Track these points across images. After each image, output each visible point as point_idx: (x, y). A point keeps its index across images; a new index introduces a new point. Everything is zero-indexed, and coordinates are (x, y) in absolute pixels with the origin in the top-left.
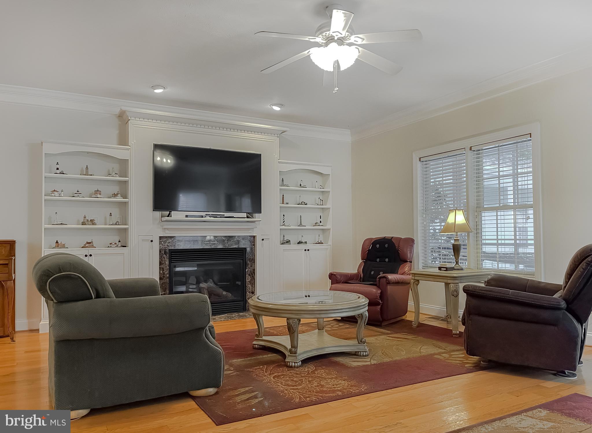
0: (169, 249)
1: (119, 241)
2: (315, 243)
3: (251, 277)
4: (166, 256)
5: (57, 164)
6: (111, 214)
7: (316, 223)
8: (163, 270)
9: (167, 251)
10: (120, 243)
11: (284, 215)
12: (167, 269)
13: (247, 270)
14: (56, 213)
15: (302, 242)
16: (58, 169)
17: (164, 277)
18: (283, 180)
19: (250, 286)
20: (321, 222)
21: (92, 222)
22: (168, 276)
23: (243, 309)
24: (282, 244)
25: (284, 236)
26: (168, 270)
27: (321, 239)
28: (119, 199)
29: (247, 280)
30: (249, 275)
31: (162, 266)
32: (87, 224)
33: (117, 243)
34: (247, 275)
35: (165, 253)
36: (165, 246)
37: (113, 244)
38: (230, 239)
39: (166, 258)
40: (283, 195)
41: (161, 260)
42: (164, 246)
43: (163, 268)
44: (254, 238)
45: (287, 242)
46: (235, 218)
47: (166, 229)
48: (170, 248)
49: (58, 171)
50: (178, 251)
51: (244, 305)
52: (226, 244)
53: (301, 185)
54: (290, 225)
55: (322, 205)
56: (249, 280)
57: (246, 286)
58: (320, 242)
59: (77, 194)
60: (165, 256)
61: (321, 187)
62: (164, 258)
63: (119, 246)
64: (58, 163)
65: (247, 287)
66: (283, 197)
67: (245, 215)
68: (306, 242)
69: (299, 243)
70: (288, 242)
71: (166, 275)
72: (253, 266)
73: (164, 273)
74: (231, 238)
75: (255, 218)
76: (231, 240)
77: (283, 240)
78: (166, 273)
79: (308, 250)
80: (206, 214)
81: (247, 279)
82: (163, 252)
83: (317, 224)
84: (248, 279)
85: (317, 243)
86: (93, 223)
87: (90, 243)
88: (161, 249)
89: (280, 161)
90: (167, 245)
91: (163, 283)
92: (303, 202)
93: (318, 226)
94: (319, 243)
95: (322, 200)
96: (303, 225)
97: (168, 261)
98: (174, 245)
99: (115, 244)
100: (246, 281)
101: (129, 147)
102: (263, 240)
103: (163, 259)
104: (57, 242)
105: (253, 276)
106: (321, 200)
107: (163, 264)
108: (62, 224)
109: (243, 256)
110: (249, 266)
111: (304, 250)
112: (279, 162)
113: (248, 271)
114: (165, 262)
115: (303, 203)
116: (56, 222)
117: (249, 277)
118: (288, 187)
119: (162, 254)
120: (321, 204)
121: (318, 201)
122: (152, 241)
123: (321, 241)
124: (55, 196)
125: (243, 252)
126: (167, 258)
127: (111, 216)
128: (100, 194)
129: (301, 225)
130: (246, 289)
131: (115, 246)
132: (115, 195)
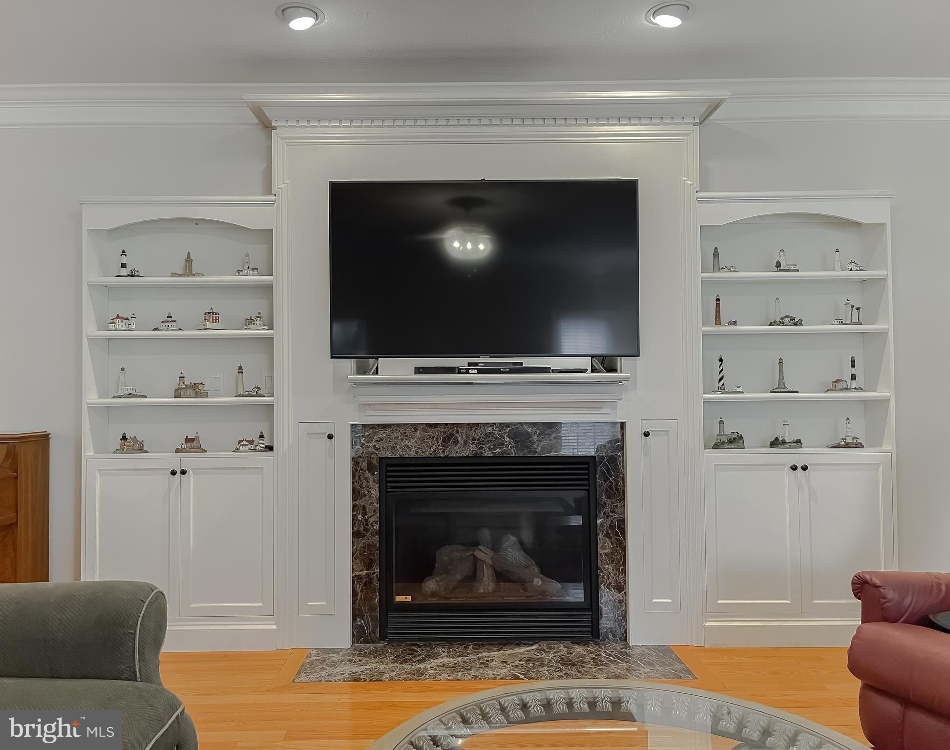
0: (380, 458)
1: (262, 437)
2: (833, 444)
3: (612, 543)
4: (373, 474)
5: (122, 255)
6: (240, 368)
7: (838, 381)
8: (365, 513)
9: (375, 462)
10: (261, 440)
11: (721, 360)
12: (375, 511)
13: (599, 521)
14: (123, 369)
15: (784, 442)
16: (123, 266)
17: (366, 530)
18: (716, 254)
19: (609, 568)
20: (853, 377)
21: (196, 389)
22: (377, 527)
23: (592, 632)
24: (716, 446)
25: (721, 422)
26: (378, 511)
27: (858, 430)
28: (258, 331)
29: (600, 551)
30: (607, 535)
31: (359, 502)
32: (182, 394)
33: (257, 440)
34: (600, 536)
35: (370, 467)
36: (370, 449)
37: (245, 443)
38: (547, 432)
39: (371, 480)
40: (718, 300)
41: (360, 486)
42: (365, 450)
43: (364, 507)
44: (622, 428)
45: (731, 441)
46: (553, 371)
47: (366, 406)
48: (383, 454)
49: (124, 272)
50: (404, 463)
51: (592, 621)
52: (535, 446)
53: (778, 265)
54: (741, 389)
55: (859, 323)
56: (607, 551)
57: (597, 568)
58: (850, 440)
59: (167, 322)
60: (368, 474)
61: (851, 266)
62: (367, 479)
63: (258, 448)
64: (124, 251)
65: (602, 572)
66: (718, 306)
67: (586, 363)
68: (799, 441)
69: (775, 443)
70: (735, 441)
71: (373, 526)
72: (619, 510)
73: (366, 520)
74: (550, 428)
75: (621, 372)
76: (549, 434)
77: (719, 435)
78: (371, 520)
79: (805, 468)
80: (469, 364)
81: (599, 546)
82: (364, 465)
83: (840, 385)
84: (603, 548)
85: (838, 446)
86: (197, 392)
87: (192, 440)
88: (360, 457)
89: (700, 194)
90: (375, 446)
91: (364, 547)
92: (786, 317)
93: (841, 390)
94: (847, 445)
95: (858, 309)
96: (789, 387)
97: (377, 489)
98: (393, 447)
99: (247, 444)
100: (597, 553)
101: (273, 197)
102: (646, 434)
103: (365, 483)
104: (124, 438)
105: (618, 540)
106: (853, 307)
107: (365, 495)
108: (130, 394)
109: (588, 480)
110: (608, 509)
111: (787, 468)
112: (700, 200)
113: (602, 525)
114: (368, 492)
115: (787, 319)
116: (120, 391)
117: (608, 544)
118: (732, 271)
119: (362, 469)
120: (855, 320)
121: (844, 313)
122: (330, 437)
123: (854, 438)
124: (116, 330)
125: (588, 469)
126: (374, 481)
127: (242, 372)
128: (216, 321)
129: (781, 388)
130: (598, 575)
131: (247, 448)
132: (250, 321)
